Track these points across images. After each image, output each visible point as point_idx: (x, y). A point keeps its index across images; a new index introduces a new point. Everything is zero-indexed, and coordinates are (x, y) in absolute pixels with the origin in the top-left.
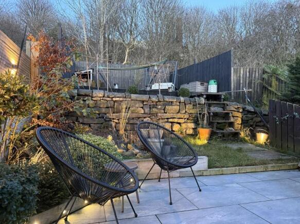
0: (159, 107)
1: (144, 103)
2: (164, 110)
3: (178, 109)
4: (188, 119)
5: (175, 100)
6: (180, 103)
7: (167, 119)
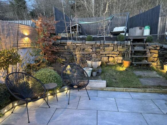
0: (101, 48)
1: (93, 46)
2: (104, 49)
3: (113, 49)
4: (118, 54)
5: (111, 44)
6: (114, 45)
7: (105, 54)
